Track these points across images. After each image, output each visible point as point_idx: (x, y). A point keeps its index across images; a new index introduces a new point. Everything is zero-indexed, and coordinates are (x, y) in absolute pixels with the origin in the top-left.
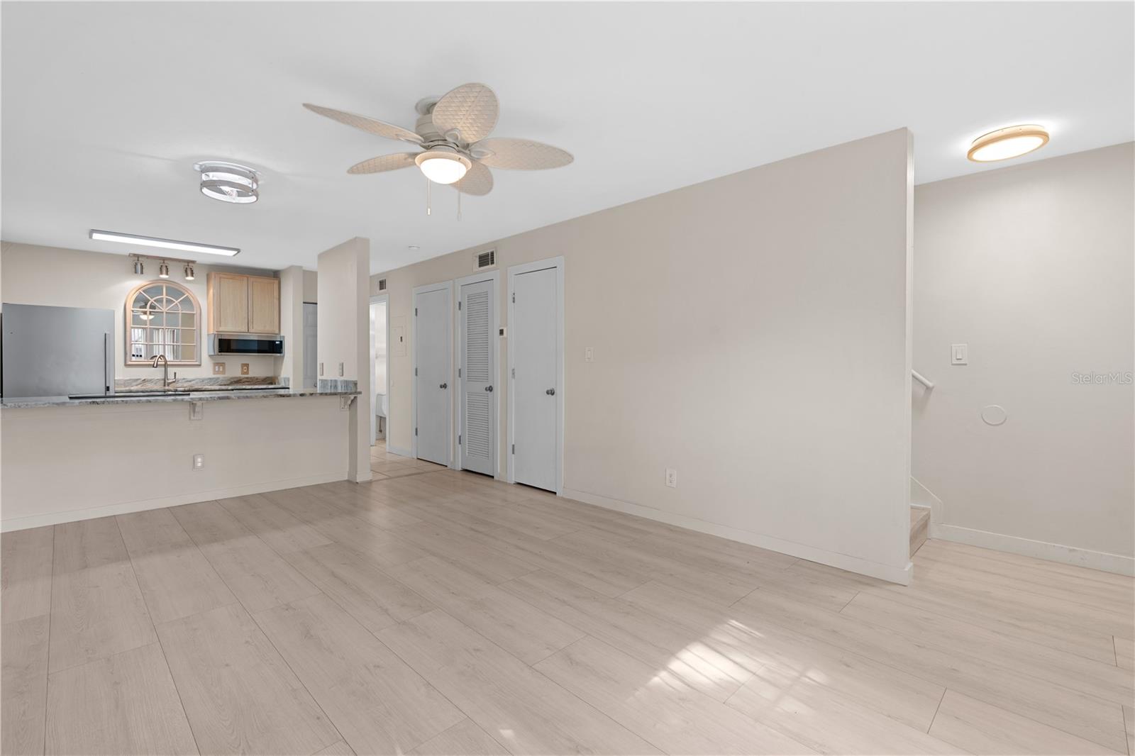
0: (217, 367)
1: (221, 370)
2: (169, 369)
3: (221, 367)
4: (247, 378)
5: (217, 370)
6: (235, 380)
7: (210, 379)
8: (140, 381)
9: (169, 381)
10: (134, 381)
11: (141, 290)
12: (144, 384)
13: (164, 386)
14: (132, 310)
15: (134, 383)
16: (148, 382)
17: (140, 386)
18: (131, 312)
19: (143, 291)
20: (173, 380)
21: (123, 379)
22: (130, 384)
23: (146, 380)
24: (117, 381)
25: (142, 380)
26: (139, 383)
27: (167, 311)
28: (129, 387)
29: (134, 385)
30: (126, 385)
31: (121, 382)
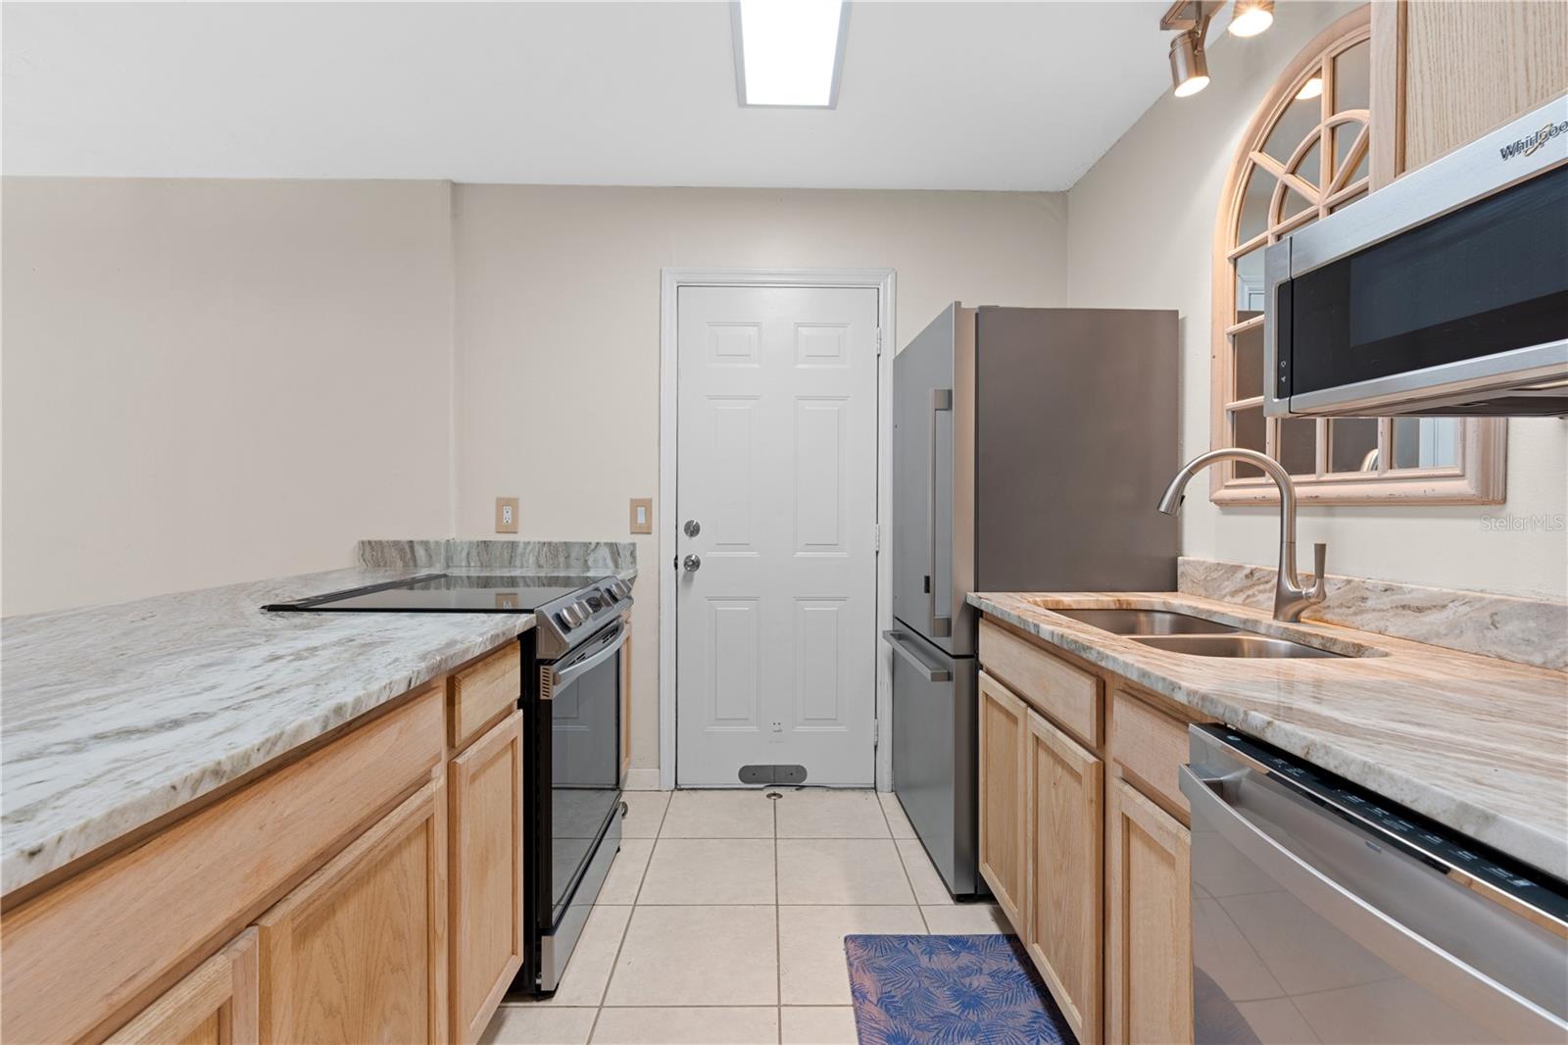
2: (1304, 521)
8: (1241, 575)
9: (1296, 587)
10: (1226, 572)
11: (1253, 150)
12: (1250, 592)
13: (1276, 617)
14: (1229, 259)
15: (1226, 583)
16: (1262, 587)
17: (1240, 598)
18: (1231, 266)
19: (1260, 151)
20: (1312, 590)
21: (1204, 562)
22: (1219, 587)
23: (1257, 575)
24: (1190, 570)
25: (1247, 571)
26: (1239, 586)
27: (1329, 196)
28: (1216, 597)
29: (1227, 590)
30: (1209, 589)
31: (1200, 575)
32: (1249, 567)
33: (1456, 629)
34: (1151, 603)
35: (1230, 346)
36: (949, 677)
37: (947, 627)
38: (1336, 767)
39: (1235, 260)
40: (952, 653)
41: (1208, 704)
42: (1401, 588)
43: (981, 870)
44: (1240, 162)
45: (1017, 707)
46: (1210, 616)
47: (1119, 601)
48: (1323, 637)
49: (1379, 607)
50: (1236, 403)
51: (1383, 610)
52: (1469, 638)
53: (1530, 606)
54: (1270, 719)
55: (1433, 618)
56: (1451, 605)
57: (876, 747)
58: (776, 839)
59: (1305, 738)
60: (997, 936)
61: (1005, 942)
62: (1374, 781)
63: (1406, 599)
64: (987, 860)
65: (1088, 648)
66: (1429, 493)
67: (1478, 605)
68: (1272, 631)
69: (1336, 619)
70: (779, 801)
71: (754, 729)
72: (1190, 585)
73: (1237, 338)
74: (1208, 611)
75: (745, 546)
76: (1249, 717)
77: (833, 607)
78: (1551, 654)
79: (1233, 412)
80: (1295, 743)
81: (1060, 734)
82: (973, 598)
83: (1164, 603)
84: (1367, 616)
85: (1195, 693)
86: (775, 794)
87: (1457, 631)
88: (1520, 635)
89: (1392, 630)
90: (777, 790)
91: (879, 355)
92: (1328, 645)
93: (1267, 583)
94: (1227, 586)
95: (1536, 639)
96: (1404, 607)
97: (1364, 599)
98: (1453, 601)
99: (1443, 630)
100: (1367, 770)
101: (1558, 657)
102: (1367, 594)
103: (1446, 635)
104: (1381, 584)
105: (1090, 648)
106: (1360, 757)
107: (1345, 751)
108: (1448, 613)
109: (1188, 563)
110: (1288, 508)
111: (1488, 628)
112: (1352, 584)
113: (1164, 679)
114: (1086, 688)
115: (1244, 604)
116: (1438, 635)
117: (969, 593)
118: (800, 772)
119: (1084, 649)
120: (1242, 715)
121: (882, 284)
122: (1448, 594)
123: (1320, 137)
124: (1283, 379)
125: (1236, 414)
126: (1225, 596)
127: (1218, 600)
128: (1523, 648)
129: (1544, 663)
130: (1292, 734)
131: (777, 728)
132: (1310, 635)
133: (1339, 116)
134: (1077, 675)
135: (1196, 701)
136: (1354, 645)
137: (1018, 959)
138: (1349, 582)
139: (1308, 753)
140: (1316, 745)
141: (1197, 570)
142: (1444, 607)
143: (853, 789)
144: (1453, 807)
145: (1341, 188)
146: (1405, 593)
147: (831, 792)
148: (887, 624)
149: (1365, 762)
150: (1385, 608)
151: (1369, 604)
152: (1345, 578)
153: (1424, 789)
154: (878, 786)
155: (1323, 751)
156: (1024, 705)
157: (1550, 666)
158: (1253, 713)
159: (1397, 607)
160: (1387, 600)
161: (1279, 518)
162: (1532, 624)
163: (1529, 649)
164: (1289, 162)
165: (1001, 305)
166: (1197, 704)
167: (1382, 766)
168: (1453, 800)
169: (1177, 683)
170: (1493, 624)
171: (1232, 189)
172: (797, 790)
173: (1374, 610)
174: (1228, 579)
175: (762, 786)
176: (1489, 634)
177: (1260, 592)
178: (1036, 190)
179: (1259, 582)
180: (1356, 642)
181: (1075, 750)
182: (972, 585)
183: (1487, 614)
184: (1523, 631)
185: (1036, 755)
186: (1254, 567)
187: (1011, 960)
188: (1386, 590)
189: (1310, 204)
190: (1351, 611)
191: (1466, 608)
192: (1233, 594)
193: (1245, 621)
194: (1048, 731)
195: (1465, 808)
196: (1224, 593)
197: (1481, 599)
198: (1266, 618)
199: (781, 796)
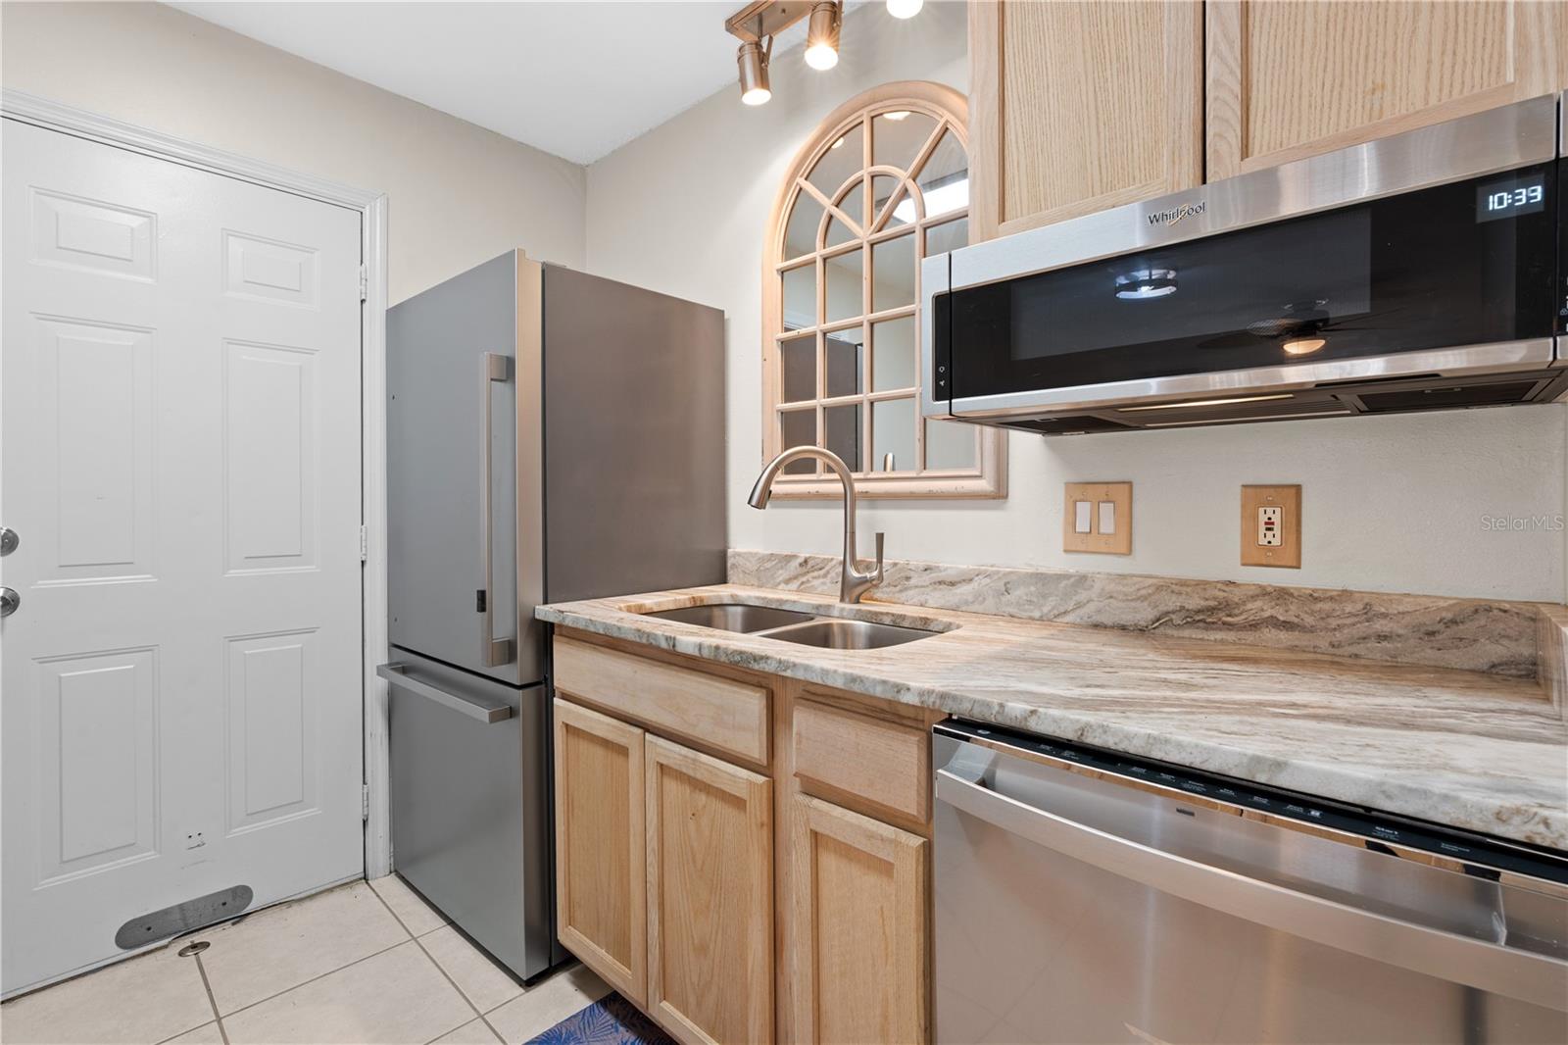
0: (1084, 509)
1: (1107, 525)
2: (861, 514)
3: (1107, 509)
4: (1282, 595)
5: (1083, 525)
6: (1194, 602)
7: (1041, 579)
8: (795, 563)
9: (859, 572)
10: (780, 562)
11: (801, 176)
12: (804, 579)
13: (842, 600)
14: (778, 270)
15: (781, 572)
16: (816, 574)
17: (794, 585)
18: (780, 278)
19: (806, 179)
20: (875, 573)
21: (756, 554)
22: (772, 575)
23: (810, 563)
24: (740, 561)
25: (801, 560)
26: (792, 574)
27: (871, 234)
28: (769, 585)
29: (781, 578)
30: (761, 577)
31: (752, 566)
32: (803, 555)
33: (979, 597)
34: (720, 597)
35: (780, 352)
36: (512, 713)
37: (509, 652)
38: (1116, 744)
39: (782, 272)
40: (518, 684)
41: (950, 702)
42: (938, 567)
43: (562, 937)
44: (789, 184)
45: (629, 736)
46: (780, 605)
47: (693, 598)
48: (893, 615)
49: (920, 584)
50: (784, 405)
51: (922, 587)
52: (990, 604)
53: (1032, 575)
54: (1033, 708)
55: (964, 590)
56: (976, 578)
57: (365, 823)
58: (219, 1020)
59: (1078, 721)
60: (591, 1008)
61: (602, 1011)
62: (1160, 750)
63: (941, 576)
64: (571, 922)
65: (762, 658)
66: (960, 490)
67: (996, 577)
68: (845, 614)
69: (885, 597)
70: (204, 954)
71: (150, 855)
72: (741, 576)
73: (787, 346)
74: (778, 600)
75: (125, 566)
76: (1006, 709)
77: (294, 644)
78: (1045, 610)
79: (782, 413)
80: (1065, 727)
81: (704, 757)
82: (546, 612)
83: (732, 596)
84: (911, 593)
85: (930, 692)
86: (194, 946)
87: (981, 599)
88: (1025, 598)
89: (931, 602)
90: (197, 938)
91: (362, 301)
92: (898, 621)
93: (821, 569)
94: (781, 575)
95: (1035, 600)
96: (940, 583)
97: (908, 578)
98: (977, 575)
99: (970, 599)
100: (1151, 741)
101: (1050, 611)
102: (912, 574)
103: (973, 602)
104: (922, 565)
105: (766, 658)
106: (1143, 731)
107: (1126, 728)
108: (974, 585)
109: (739, 554)
110: (849, 501)
111: (1003, 594)
112: (899, 566)
113: (884, 682)
114: (752, 703)
115: (798, 590)
116: (967, 603)
117: (537, 607)
118: (243, 893)
119: (755, 660)
120: (997, 708)
121: (368, 207)
122: (975, 569)
123: (862, 181)
124: (942, 383)
125: (787, 417)
126: (779, 584)
127: (772, 588)
128: (1027, 607)
129: (1042, 617)
130: (1061, 720)
131: (196, 840)
132: (882, 613)
133: (878, 168)
134: (735, 689)
135: (932, 700)
136: (921, 619)
137: (624, 1025)
138: (895, 564)
139: (1082, 735)
140: (1091, 726)
141: (750, 561)
142: (971, 580)
143: (331, 890)
144: (1245, 760)
145: (879, 231)
146: (941, 571)
147: (295, 907)
148: (379, 654)
149: (1149, 734)
150: (925, 584)
151: (913, 582)
152: (891, 561)
153: (1215, 750)
154: (370, 872)
155: (1100, 730)
156: (639, 731)
157: (1045, 619)
158: (1010, 704)
159: (935, 583)
160: (927, 578)
161: (843, 511)
162: (1033, 589)
163: (1032, 607)
164: (835, 196)
165: (568, 267)
166: (934, 703)
167: (1168, 736)
168: (1245, 755)
169: (904, 684)
170: (1006, 591)
171: (780, 208)
172: (233, 924)
173: (916, 587)
174: (782, 568)
175: (165, 942)
176: (1003, 599)
177: (814, 578)
178: (555, 153)
179: (813, 569)
180: (923, 616)
181: (732, 772)
182: (541, 598)
183: (1002, 583)
184: (1027, 595)
185: (660, 787)
186: (808, 555)
187: (617, 1031)
188: (926, 570)
189: (855, 237)
190: (898, 588)
191: (988, 580)
192: (787, 581)
193: (818, 607)
194: (686, 757)
195: (1257, 760)
196: (778, 581)
197: (998, 572)
198: (835, 601)
199: (206, 945)
